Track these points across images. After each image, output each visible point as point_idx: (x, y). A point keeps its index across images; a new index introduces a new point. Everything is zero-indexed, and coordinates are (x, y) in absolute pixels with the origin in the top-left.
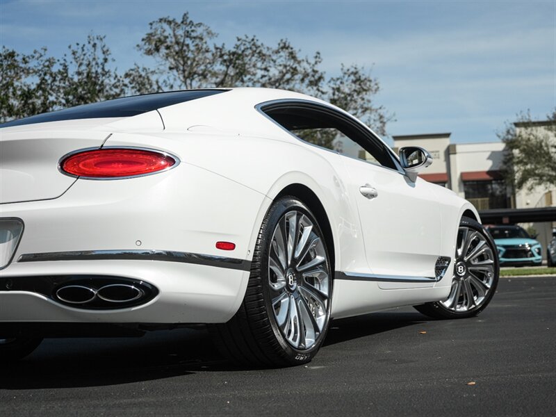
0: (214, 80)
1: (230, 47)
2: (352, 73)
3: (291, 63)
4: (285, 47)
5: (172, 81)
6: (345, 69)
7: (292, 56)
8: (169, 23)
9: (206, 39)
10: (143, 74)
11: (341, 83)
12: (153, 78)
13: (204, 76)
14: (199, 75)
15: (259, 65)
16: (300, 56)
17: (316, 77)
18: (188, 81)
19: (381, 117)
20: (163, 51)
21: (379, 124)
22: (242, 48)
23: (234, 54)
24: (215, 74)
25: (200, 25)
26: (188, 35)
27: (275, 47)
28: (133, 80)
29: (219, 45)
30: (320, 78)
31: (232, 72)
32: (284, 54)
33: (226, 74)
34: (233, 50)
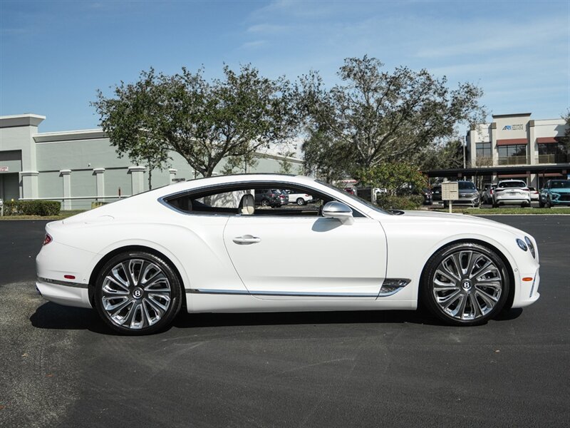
0: (381, 92)
1: (391, 74)
2: (466, 87)
3: (428, 82)
4: (425, 73)
5: (357, 93)
6: (461, 86)
7: (429, 78)
8: (356, 61)
9: (377, 67)
10: (340, 90)
11: (459, 94)
12: (346, 92)
13: (375, 90)
14: (372, 90)
15: (409, 82)
16: (433, 79)
17: (443, 90)
18: (366, 94)
19: (484, 112)
20: (352, 76)
21: (481, 117)
22: (399, 74)
23: (393, 78)
24: (381, 88)
25: (373, 59)
26: (367, 67)
27: (419, 73)
28: (335, 95)
29: (385, 73)
30: (445, 92)
31: (392, 88)
32: (423, 78)
33: (389, 89)
34: (394, 75)
